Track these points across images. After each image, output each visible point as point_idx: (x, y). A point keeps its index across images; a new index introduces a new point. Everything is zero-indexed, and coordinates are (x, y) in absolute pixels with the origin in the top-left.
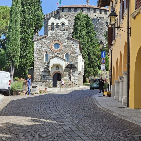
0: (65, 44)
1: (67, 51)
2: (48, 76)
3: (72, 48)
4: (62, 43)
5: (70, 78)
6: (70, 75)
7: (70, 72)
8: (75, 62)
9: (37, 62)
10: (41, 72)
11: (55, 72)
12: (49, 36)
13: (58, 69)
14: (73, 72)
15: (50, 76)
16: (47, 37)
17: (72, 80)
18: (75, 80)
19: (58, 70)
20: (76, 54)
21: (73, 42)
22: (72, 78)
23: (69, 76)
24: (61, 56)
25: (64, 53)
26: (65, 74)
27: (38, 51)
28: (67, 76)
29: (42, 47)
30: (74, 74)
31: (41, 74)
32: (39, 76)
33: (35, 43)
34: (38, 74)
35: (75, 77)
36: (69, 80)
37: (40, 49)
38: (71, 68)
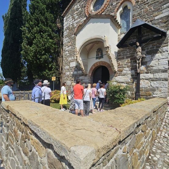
2: (82, 75)
5: (136, 77)
6: (134, 68)
7: (134, 59)
8: (156, 18)
9: (67, 52)
10: (72, 69)
11: (94, 65)
13: (102, 57)
15: (86, 75)
17: (141, 82)
18: (155, 84)
19: (101, 60)
22: (142, 76)
23: (133, 71)
25: (117, 7)
26: (118, 68)
27: (68, 31)
28: (124, 72)
29: (74, 20)
30: (152, 63)
31: (72, 73)
32: (69, 78)
33: (65, 19)
34: (68, 73)
35: (157, 72)
36: (133, 83)
37: (71, 26)
38: (138, 44)
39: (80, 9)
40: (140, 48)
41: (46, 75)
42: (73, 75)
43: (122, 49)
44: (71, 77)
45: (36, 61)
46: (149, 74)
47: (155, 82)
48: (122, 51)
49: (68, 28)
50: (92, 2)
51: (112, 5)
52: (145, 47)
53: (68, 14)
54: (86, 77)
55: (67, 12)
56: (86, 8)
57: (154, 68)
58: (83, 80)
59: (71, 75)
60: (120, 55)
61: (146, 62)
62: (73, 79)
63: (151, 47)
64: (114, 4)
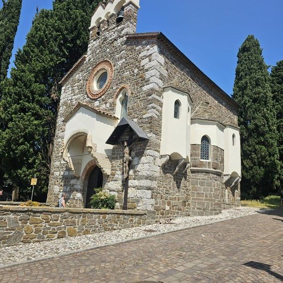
0: (120, 63)
1: (122, 85)
3: (136, 71)
4: (112, 64)
5: (125, 184)
8: (144, 116)
10: (62, 168)
11: (89, 164)
12: (87, 59)
14: (136, 159)
15: (78, 178)
16: (85, 62)
17: (130, 190)
18: (139, 193)
20: (145, 88)
21: (140, 47)
22: (131, 183)
24: (108, 105)
25: (116, 93)
26: (112, 170)
27: (65, 107)
28: (116, 176)
29: (73, 94)
30: (139, 168)
31: (62, 173)
32: (57, 181)
33: (63, 88)
34: (57, 174)
35: (142, 179)
36: (123, 192)
37: (69, 101)
38: (126, 144)
39: (82, 82)
40: (127, 148)
41: (22, 176)
42: (63, 176)
43: (116, 146)
44: (61, 180)
45: (8, 153)
46: (136, 181)
47: (139, 191)
48: (117, 148)
49: (65, 103)
50: (95, 77)
51: (112, 88)
52: (135, 147)
53: (67, 83)
54: (78, 181)
55: (66, 80)
56: (88, 82)
57: (140, 174)
58: (75, 186)
59: (61, 177)
60: (114, 154)
61: (134, 166)
62: (62, 184)
63: (139, 148)
64: (114, 88)
